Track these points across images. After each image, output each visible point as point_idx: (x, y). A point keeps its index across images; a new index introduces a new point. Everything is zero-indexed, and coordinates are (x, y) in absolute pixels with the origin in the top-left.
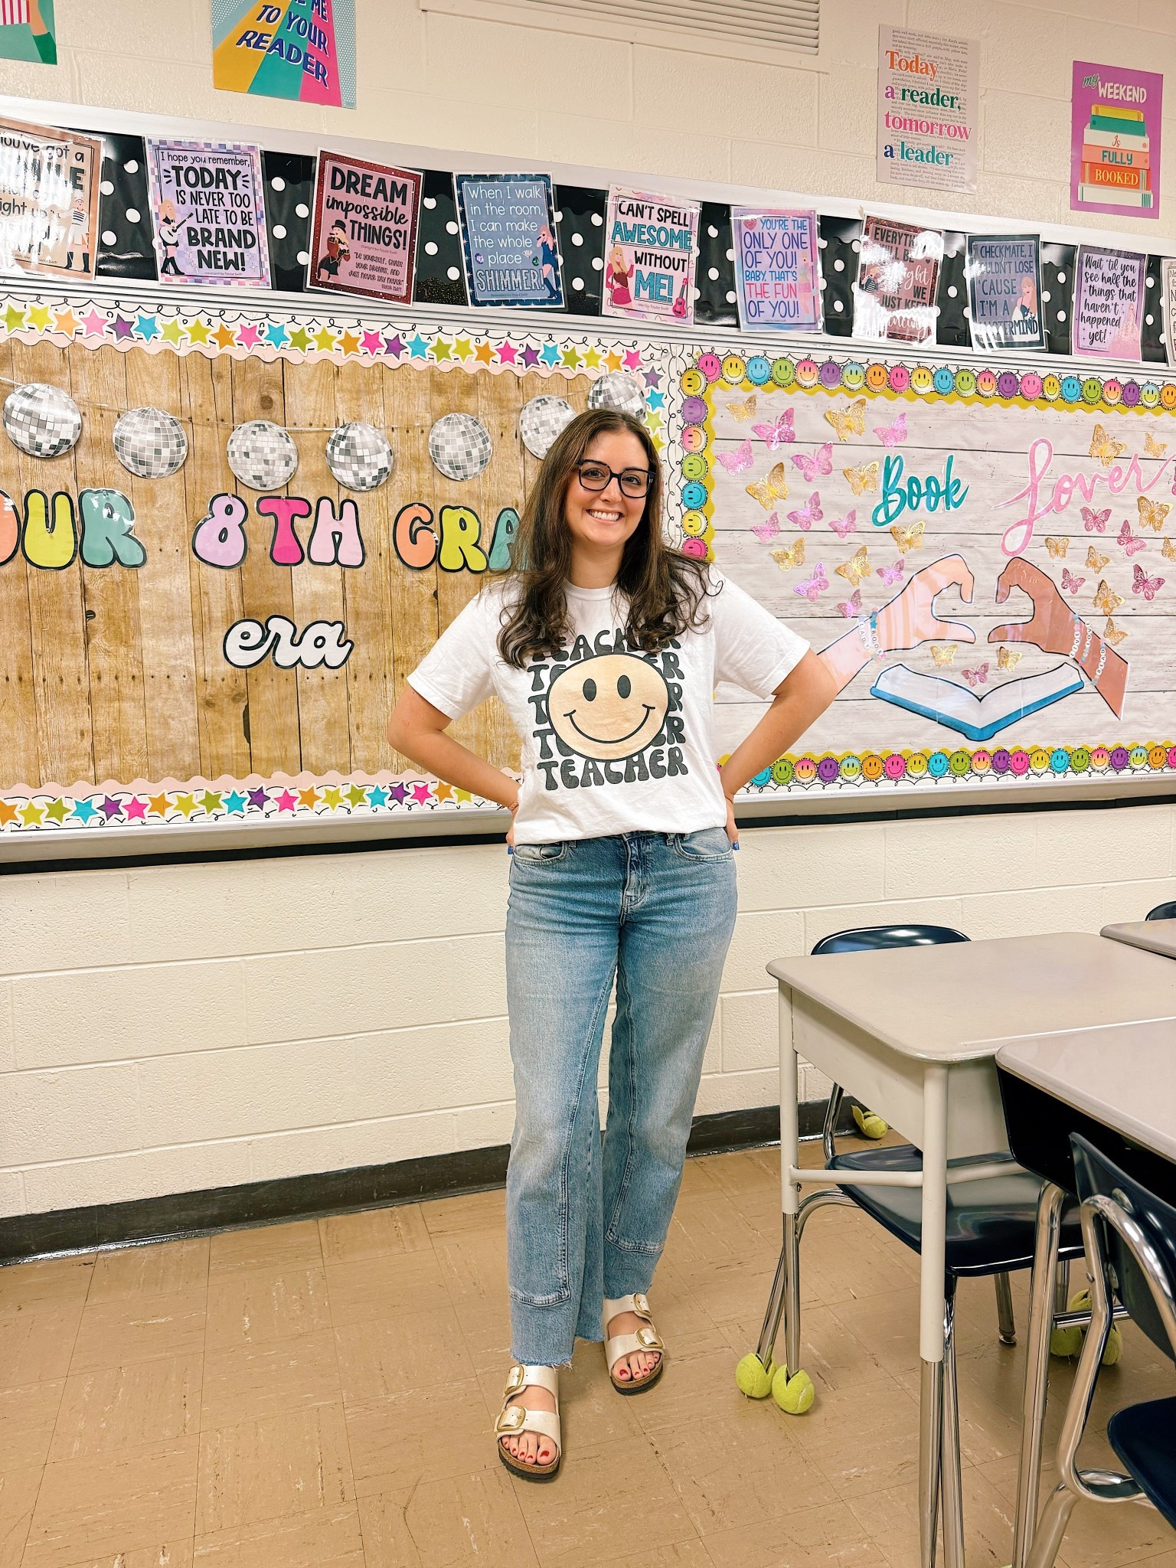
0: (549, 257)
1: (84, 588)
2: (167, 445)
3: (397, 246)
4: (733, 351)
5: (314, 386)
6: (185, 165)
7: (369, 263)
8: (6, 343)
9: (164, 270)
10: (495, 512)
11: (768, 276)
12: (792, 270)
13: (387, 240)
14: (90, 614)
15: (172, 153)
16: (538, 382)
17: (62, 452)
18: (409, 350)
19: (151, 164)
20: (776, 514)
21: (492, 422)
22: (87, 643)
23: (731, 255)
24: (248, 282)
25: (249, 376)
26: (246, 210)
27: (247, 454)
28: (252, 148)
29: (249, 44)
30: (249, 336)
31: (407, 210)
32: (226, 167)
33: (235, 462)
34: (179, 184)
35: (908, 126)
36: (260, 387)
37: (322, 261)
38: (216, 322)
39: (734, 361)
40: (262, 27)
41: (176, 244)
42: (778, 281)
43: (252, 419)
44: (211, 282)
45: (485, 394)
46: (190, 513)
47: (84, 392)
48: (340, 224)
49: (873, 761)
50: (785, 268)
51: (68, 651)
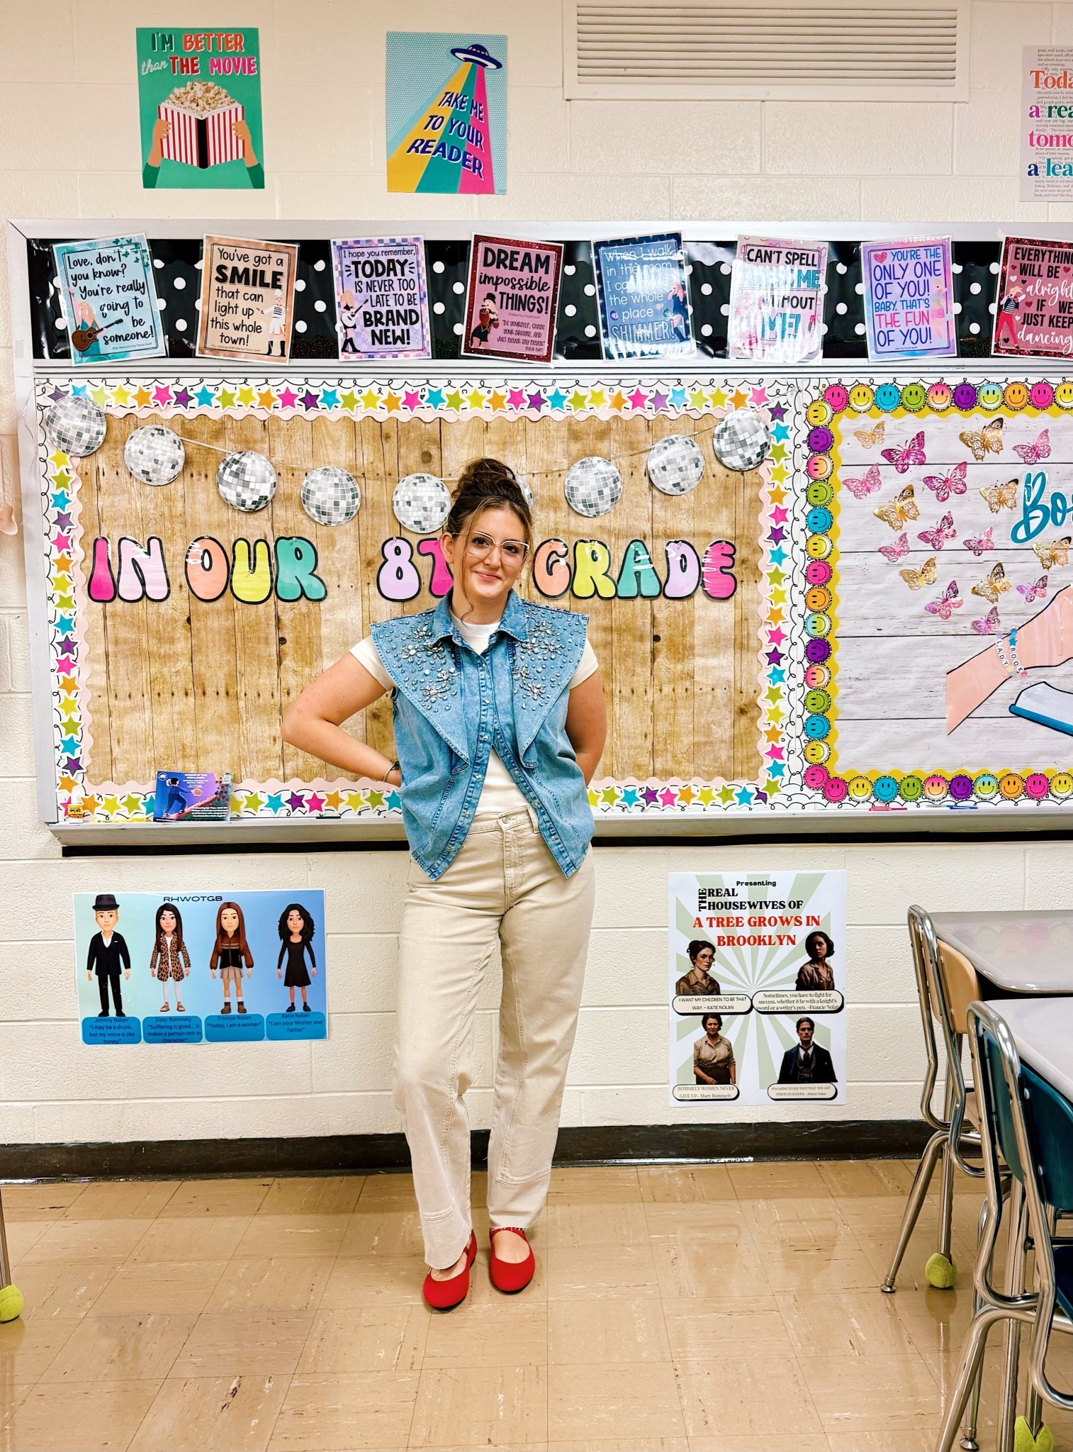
0: (679, 307)
1: (278, 619)
2: (344, 498)
3: (539, 311)
4: (861, 381)
5: (467, 440)
6: (362, 259)
7: (515, 328)
8: (221, 419)
9: (344, 350)
10: (624, 544)
11: (899, 305)
12: (924, 297)
13: (531, 306)
14: (282, 641)
15: (352, 251)
16: (667, 424)
17: (261, 506)
18: (549, 403)
19: (335, 262)
20: (905, 534)
21: (623, 463)
22: (280, 663)
23: (860, 289)
24: (412, 354)
25: (412, 435)
26: (411, 292)
27: (409, 503)
28: (417, 239)
29: (417, 151)
30: (411, 400)
31: (549, 279)
32: (395, 258)
33: (399, 510)
34: (357, 276)
35: (1055, 142)
36: (422, 444)
37: (475, 330)
38: (386, 390)
39: (862, 390)
40: (429, 134)
41: (354, 327)
42: (909, 310)
43: (414, 472)
44: (382, 357)
45: (617, 438)
46: (363, 555)
47: (278, 457)
48: (491, 297)
49: (1011, 779)
50: (918, 296)
51: (264, 670)
